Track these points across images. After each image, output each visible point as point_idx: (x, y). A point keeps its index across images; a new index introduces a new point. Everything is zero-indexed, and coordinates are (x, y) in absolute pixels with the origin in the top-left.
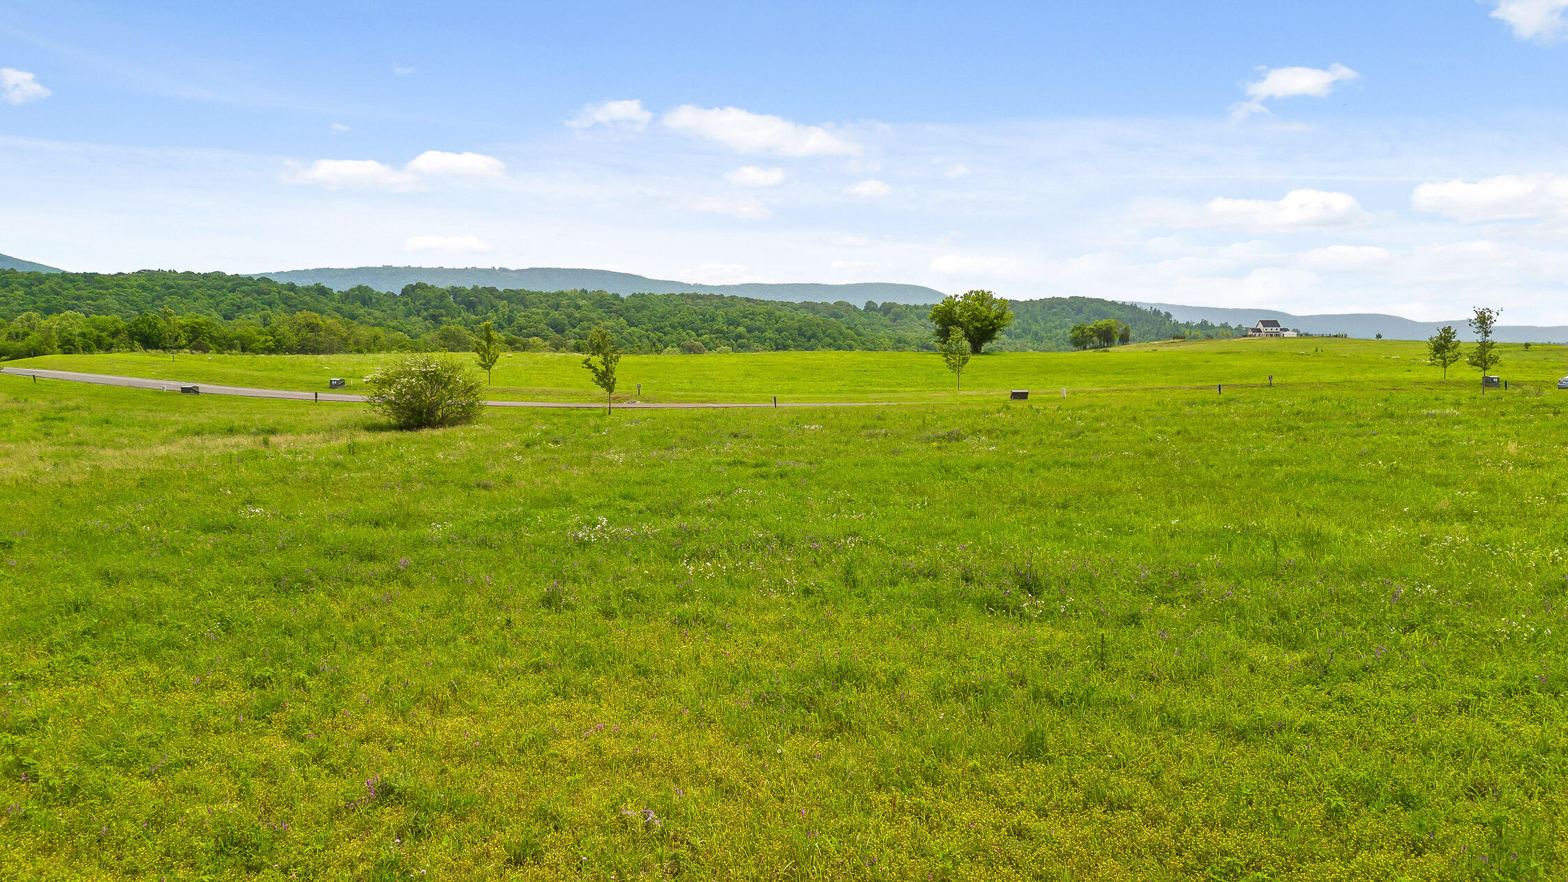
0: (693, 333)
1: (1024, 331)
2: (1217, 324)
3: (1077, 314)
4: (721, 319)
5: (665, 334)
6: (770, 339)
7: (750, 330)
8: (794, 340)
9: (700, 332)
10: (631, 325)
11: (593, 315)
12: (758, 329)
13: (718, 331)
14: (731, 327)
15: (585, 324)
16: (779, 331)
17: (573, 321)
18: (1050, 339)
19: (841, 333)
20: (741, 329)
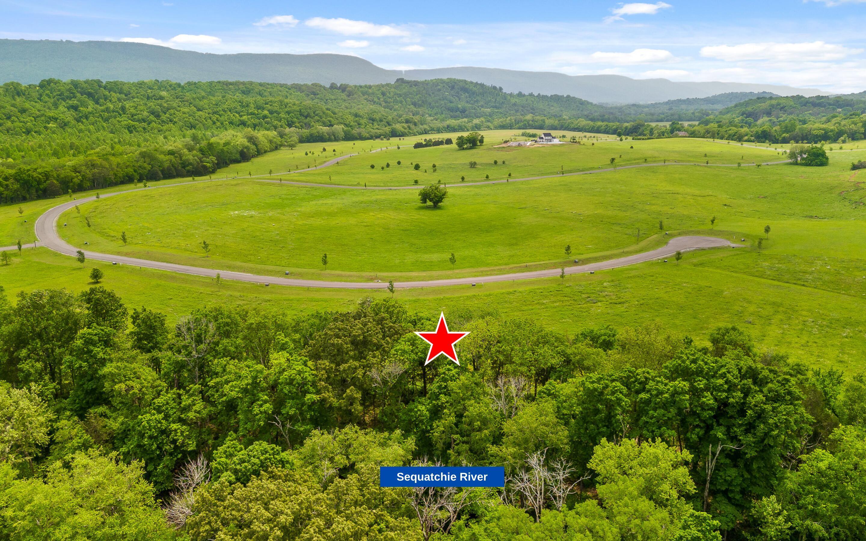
0: (237, 115)
1: (423, 102)
2: (527, 94)
3: (451, 90)
4: (252, 105)
5: (220, 116)
6: (284, 118)
7: (271, 112)
8: (297, 118)
9: (241, 114)
10: (199, 110)
11: (175, 105)
12: (276, 112)
13: (252, 114)
14: (259, 111)
15: (172, 111)
16: (288, 113)
17: (164, 110)
18: (437, 107)
19: (324, 113)
20: (266, 112)
